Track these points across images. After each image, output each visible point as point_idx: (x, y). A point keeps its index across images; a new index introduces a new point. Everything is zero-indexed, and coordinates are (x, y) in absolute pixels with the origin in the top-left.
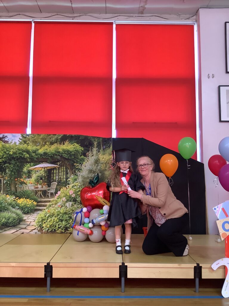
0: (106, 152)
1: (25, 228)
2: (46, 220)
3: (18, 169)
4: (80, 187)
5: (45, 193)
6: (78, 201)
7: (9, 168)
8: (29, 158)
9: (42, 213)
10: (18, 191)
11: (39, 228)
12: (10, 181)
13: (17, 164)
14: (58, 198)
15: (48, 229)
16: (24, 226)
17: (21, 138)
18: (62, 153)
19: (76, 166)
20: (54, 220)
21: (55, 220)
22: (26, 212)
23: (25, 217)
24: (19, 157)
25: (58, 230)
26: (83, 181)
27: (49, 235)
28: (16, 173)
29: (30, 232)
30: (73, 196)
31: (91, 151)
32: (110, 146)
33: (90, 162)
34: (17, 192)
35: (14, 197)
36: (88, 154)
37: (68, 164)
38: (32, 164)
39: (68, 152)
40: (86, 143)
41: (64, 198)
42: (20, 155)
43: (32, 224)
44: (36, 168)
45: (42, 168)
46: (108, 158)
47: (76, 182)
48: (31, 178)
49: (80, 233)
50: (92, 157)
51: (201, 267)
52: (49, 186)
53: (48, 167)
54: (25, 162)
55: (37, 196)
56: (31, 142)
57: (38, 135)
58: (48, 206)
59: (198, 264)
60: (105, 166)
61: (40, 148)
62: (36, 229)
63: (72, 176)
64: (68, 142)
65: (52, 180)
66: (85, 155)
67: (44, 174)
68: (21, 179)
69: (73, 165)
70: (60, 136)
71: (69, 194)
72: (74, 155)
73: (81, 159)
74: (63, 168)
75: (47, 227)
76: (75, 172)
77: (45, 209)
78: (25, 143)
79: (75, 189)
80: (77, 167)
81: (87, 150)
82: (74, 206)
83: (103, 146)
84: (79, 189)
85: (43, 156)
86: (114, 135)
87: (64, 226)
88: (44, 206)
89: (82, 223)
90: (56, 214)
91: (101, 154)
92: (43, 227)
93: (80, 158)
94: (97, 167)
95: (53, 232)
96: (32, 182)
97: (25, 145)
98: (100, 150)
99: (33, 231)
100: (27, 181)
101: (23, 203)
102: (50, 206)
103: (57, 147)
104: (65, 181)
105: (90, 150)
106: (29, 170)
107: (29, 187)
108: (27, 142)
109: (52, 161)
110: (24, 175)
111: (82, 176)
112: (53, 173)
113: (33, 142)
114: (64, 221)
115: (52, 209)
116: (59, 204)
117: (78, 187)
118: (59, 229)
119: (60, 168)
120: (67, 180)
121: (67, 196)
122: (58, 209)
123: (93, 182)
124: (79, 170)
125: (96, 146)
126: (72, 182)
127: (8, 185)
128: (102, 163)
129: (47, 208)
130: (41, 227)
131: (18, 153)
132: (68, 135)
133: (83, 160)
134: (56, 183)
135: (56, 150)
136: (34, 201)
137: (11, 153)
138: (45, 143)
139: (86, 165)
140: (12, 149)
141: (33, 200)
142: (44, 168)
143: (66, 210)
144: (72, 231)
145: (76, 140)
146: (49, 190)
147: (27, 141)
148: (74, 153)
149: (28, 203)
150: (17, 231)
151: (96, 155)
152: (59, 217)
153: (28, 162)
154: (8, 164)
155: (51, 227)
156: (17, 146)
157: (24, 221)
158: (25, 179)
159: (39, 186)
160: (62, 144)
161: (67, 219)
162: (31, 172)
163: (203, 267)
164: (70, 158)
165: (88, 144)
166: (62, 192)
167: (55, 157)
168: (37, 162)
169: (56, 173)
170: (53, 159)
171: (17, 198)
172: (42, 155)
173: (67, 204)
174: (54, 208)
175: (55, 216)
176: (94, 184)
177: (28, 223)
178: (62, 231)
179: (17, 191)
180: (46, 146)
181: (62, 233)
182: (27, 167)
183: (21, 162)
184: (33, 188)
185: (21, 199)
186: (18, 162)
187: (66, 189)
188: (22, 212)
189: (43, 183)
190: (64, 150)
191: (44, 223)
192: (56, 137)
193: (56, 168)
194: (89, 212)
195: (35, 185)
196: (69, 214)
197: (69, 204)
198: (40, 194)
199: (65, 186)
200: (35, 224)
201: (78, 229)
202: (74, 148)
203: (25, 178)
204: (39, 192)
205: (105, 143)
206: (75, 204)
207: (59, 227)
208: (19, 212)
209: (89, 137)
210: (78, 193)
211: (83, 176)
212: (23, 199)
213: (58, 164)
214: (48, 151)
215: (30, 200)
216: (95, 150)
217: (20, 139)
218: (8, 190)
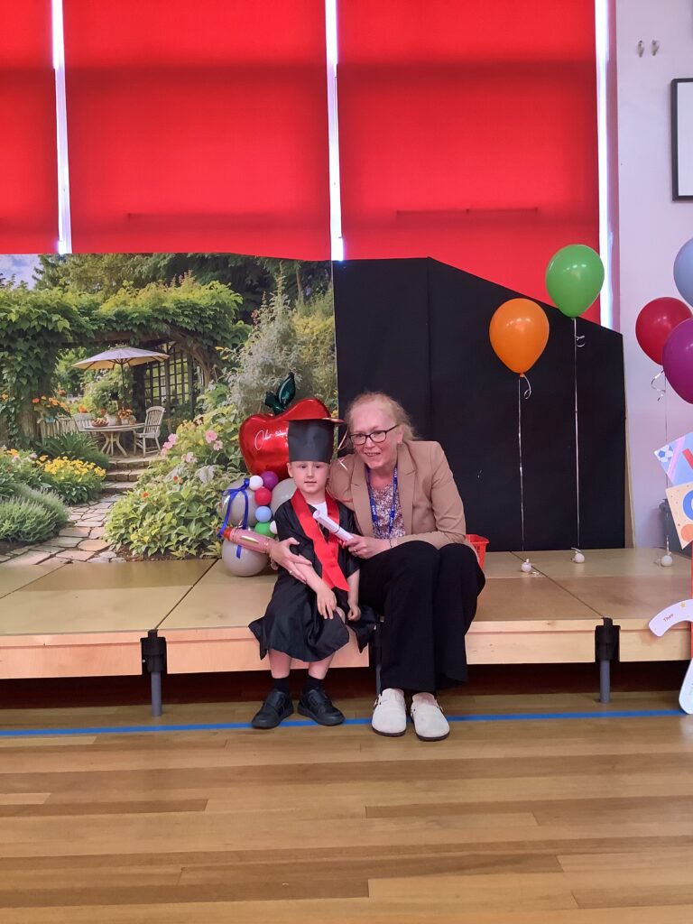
0: (314, 307)
1: (76, 548)
2: (139, 522)
3: (40, 367)
4: (238, 420)
5: (128, 440)
6: (233, 462)
7: (9, 364)
8: (72, 332)
9: (125, 500)
10: (43, 436)
11: (119, 546)
12: (15, 406)
13: (35, 351)
14: (171, 456)
15: (148, 548)
16: (71, 542)
17: (41, 268)
18: (175, 314)
19: (222, 353)
20: (163, 519)
21: (166, 521)
22: (75, 500)
23: (73, 514)
24: (38, 329)
25: (177, 549)
26: (245, 401)
27: (151, 565)
28: (35, 381)
29: (91, 557)
30: (216, 448)
31: (268, 303)
32: (326, 288)
33: (264, 341)
34: (40, 440)
35: (34, 455)
36: (258, 316)
37: (194, 348)
38: (82, 352)
39: (194, 310)
40: (251, 279)
41: (190, 454)
42: (42, 324)
43: (95, 534)
44: (95, 362)
45: (115, 362)
46: (322, 325)
47: (224, 403)
48: (82, 393)
49: (243, 551)
50: (272, 325)
51: (618, 627)
52: (140, 417)
53: (133, 359)
54: (60, 345)
55: (105, 451)
56: (72, 281)
57: (95, 255)
58: (141, 480)
59: (608, 621)
60: (312, 350)
61: (105, 299)
62: (111, 549)
63: (211, 387)
64: (193, 278)
65: (149, 400)
66: (247, 317)
67: (121, 383)
68: (50, 399)
69: (212, 352)
70: (165, 258)
71: (205, 442)
72: (213, 318)
73: (236, 331)
74: (182, 363)
75: (144, 543)
76: (220, 374)
77: (131, 490)
78: (55, 285)
79: (221, 425)
80: (224, 358)
81: (254, 302)
82: (220, 477)
83: (303, 288)
84: (234, 426)
85: (115, 325)
86: (338, 253)
87: (194, 537)
88: (129, 479)
89: (248, 523)
90: (168, 502)
91: (299, 314)
92: (132, 542)
93: (233, 327)
94: (288, 355)
95: (164, 555)
96: (85, 407)
97: (56, 289)
98: (297, 303)
99: (102, 554)
100: (70, 403)
101: (63, 471)
102: (148, 479)
103: (157, 295)
104: (188, 401)
105: (264, 302)
106: (73, 371)
107: (79, 424)
108: (61, 281)
109: (145, 340)
110: (59, 386)
111: (241, 384)
112: (151, 378)
113: (80, 279)
114: (193, 523)
115: (156, 487)
116: (174, 473)
117: (232, 419)
118: (180, 547)
119: (173, 362)
120: (194, 399)
121: (198, 449)
122: (174, 486)
123: (277, 398)
124: (233, 366)
125: (284, 288)
126: (210, 405)
127: (13, 418)
128: (303, 343)
129: (138, 485)
130: (125, 542)
131: (34, 316)
132: (189, 256)
133: (243, 335)
134: (163, 410)
135: (156, 305)
136: (95, 467)
137: (13, 317)
138: (119, 282)
139: (253, 349)
140: (14, 303)
141: (93, 464)
142: (122, 364)
143: (197, 490)
144: (221, 550)
145: (218, 269)
146: (140, 430)
147: (59, 278)
148: (212, 313)
149: (77, 472)
150: (51, 557)
151: (284, 318)
152: (177, 511)
153: (70, 346)
154: (6, 353)
155: (155, 542)
156: (28, 293)
157: (70, 526)
158: (63, 398)
159: (110, 420)
160: (173, 284)
161: (203, 516)
162: (79, 375)
163: (622, 628)
164: (200, 329)
165: (255, 283)
166: (182, 435)
167: (155, 326)
168: (97, 343)
169: (159, 377)
170: (145, 334)
171: (43, 458)
172: (110, 321)
173: (201, 473)
174: (161, 485)
175: (164, 508)
176: (282, 405)
177: (85, 532)
178: (190, 552)
179: (40, 435)
180: (122, 291)
181: (189, 557)
182: (66, 360)
183: (47, 345)
184: (92, 427)
185: (55, 461)
186: (38, 345)
187: (193, 426)
188: (62, 500)
189: (120, 408)
190: (179, 304)
191: (134, 530)
192: (151, 261)
193: (159, 362)
194: (269, 487)
195: (97, 416)
196: (208, 502)
197: (206, 473)
198: (115, 443)
199: (192, 418)
200: (106, 535)
201: (238, 539)
202: (213, 298)
203: (63, 395)
204: (110, 437)
205: (310, 277)
206: (225, 470)
207: (178, 542)
208: (53, 499)
209: (258, 258)
210: (233, 439)
211: (246, 386)
212: (61, 459)
213: (165, 349)
214: (130, 308)
215: (84, 461)
216: (279, 300)
217: (36, 270)
218: (11, 433)
